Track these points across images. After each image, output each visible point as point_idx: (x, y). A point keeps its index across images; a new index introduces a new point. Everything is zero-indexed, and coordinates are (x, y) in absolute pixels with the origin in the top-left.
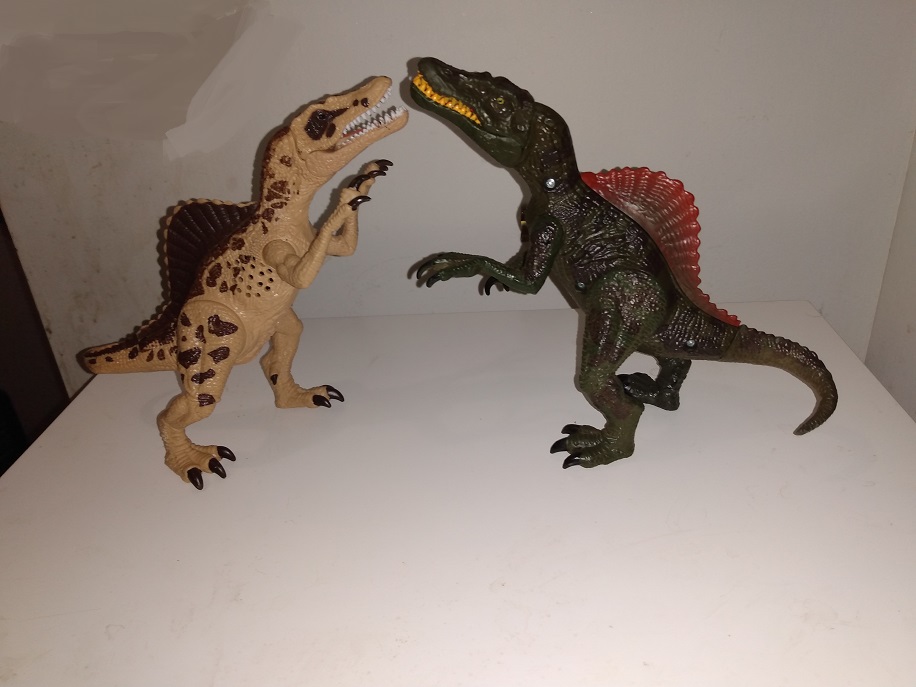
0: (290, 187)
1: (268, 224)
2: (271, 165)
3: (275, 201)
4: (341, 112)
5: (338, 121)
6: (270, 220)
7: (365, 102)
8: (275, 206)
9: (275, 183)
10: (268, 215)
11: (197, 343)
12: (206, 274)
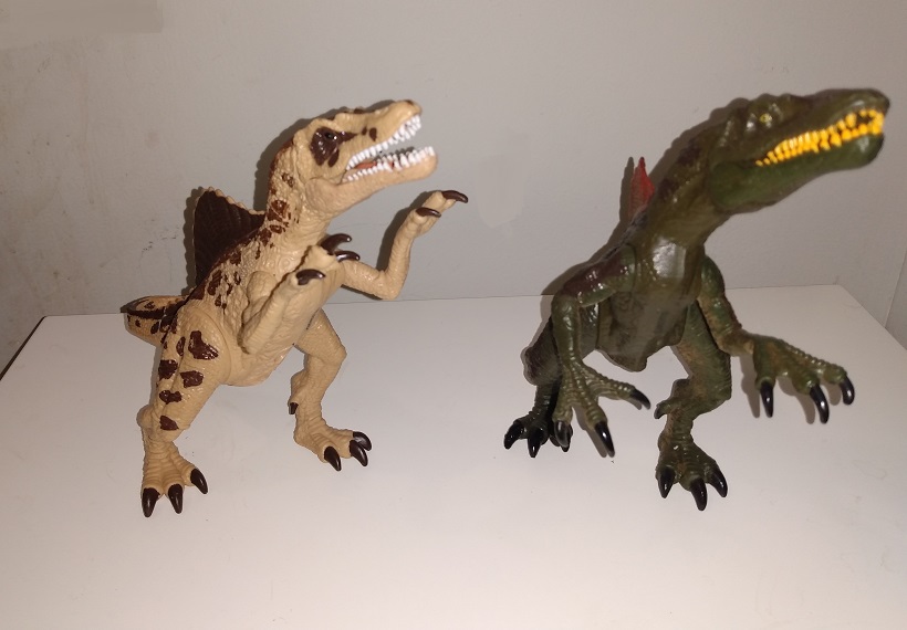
0: (291, 210)
1: (262, 248)
2: (274, 178)
3: (275, 222)
4: (349, 136)
5: (345, 148)
6: (266, 242)
7: (373, 134)
8: (273, 227)
9: (276, 202)
10: (265, 237)
11: (176, 357)
12: (211, 278)
